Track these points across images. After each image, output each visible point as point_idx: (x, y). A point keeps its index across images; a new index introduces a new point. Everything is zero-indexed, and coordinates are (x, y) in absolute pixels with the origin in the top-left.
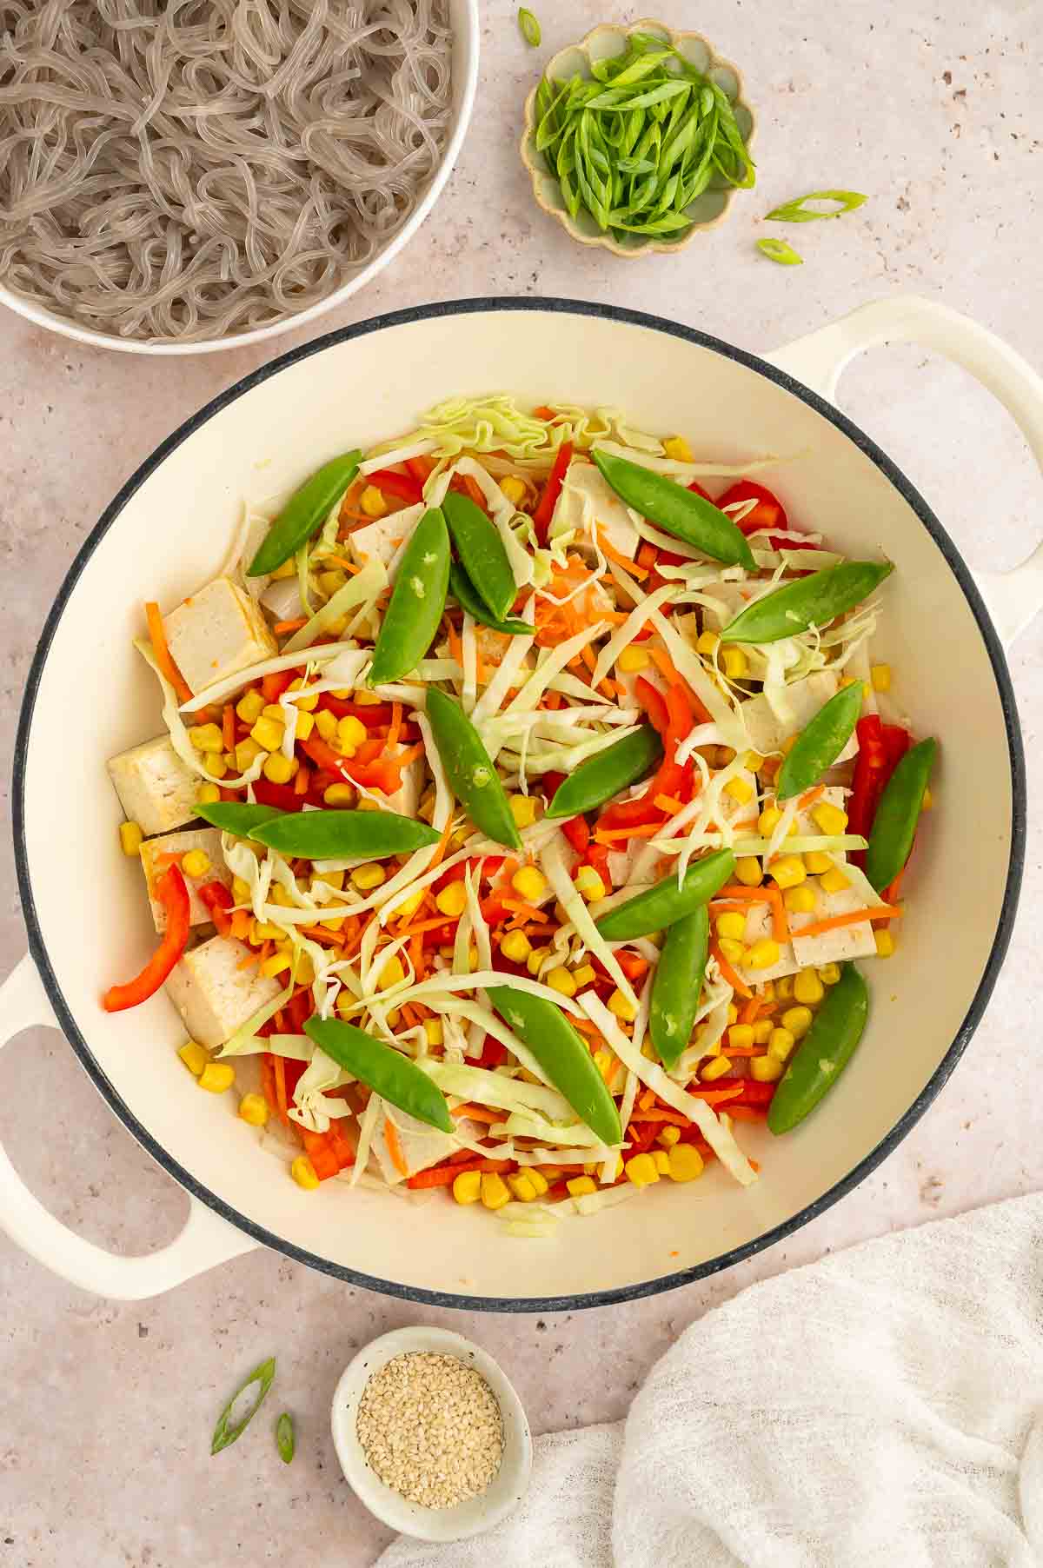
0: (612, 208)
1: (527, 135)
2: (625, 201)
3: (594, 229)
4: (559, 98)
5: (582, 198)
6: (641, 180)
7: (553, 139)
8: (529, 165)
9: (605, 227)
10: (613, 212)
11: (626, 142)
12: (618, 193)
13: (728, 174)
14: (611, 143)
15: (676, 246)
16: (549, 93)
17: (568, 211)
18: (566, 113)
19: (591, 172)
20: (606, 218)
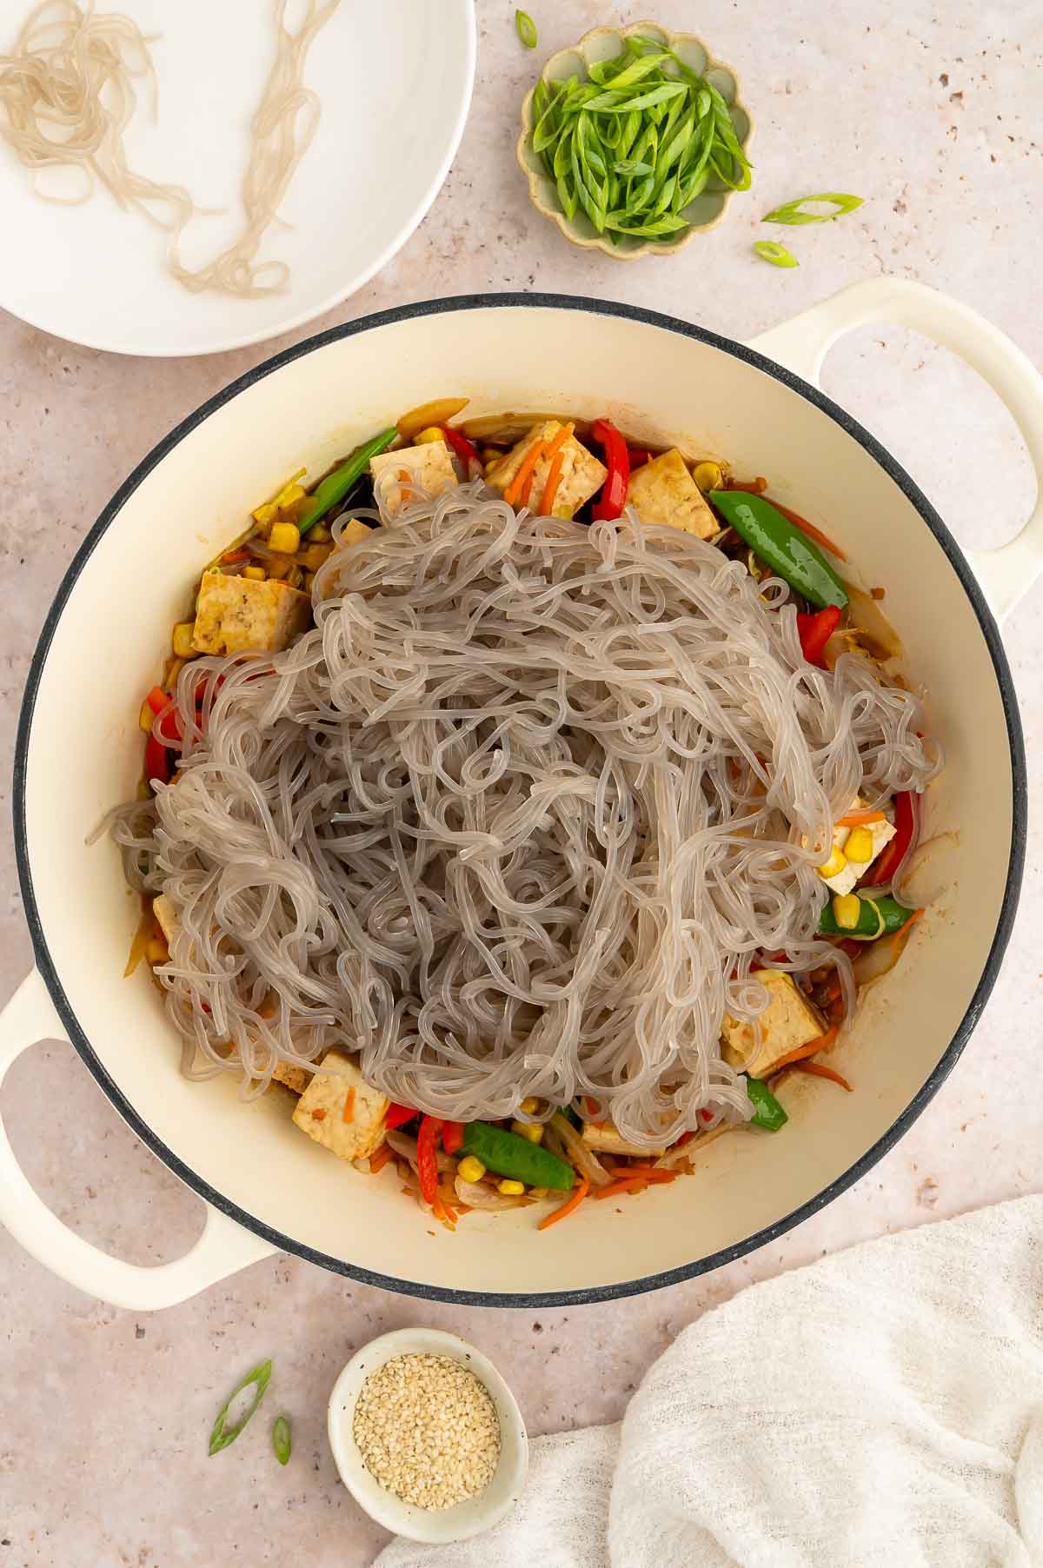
0: (609, 210)
1: (523, 137)
2: (621, 204)
3: (591, 232)
4: (556, 100)
5: (579, 200)
6: (638, 182)
7: (550, 141)
8: (525, 167)
9: (601, 230)
10: (610, 215)
11: (624, 143)
12: (615, 195)
13: (725, 177)
14: (608, 146)
15: (673, 248)
16: (546, 96)
17: (564, 213)
18: (563, 114)
19: (587, 174)
20: (603, 220)
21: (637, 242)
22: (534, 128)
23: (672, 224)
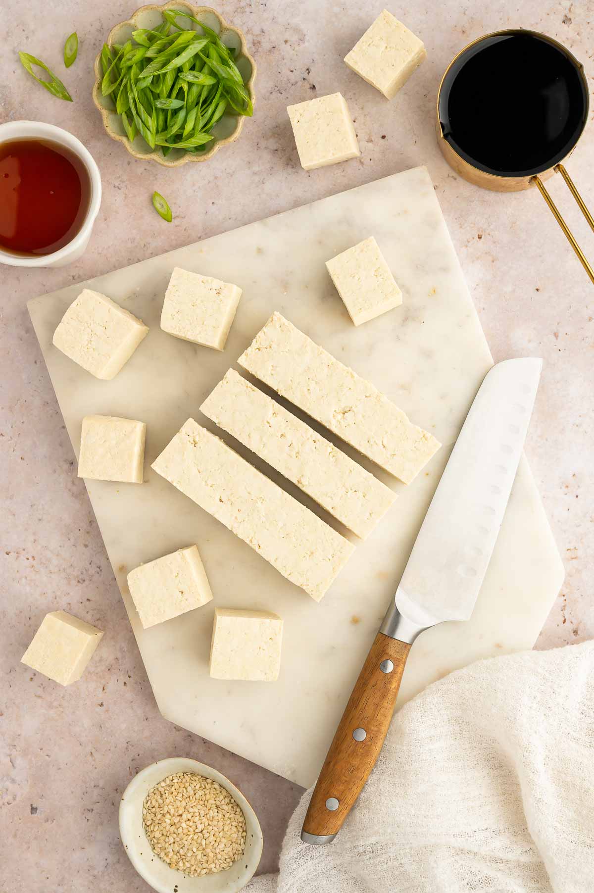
0: (157, 132)
1: (96, 85)
2: (166, 128)
3: (147, 149)
4: (118, 57)
5: (136, 127)
6: (176, 112)
7: (114, 87)
8: (99, 107)
9: (153, 146)
10: (159, 135)
11: (164, 88)
12: (161, 122)
13: (236, 105)
14: (154, 90)
15: (205, 157)
16: (110, 56)
17: (127, 136)
18: (122, 69)
19: (140, 109)
20: (153, 140)
21: (180, 153)
22: (103, 78)
23: (201, 138)
